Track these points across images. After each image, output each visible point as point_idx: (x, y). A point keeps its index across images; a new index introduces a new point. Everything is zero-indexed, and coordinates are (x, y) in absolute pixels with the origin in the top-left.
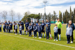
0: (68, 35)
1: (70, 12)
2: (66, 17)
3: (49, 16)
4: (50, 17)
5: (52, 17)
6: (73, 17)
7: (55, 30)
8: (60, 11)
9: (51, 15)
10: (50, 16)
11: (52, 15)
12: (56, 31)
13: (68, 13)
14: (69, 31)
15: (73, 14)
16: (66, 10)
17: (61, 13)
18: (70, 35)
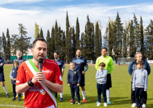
0: (140, 88)
1: (67, 29)
2: (56, 43)
3: (4, 38)
4: (9, 42)
5: (16, 43)
6: (74, 42)
7: (99, 77)
8: (37, 26)
9: (11, 37)
10: (9, 39)
11: (15, 36)
12: (102, 80)
13: (62, 32)
14: (141, 79)
15: (74, 35)
16: (56, 23)
17: (42, 32)
18: (144, 89)
